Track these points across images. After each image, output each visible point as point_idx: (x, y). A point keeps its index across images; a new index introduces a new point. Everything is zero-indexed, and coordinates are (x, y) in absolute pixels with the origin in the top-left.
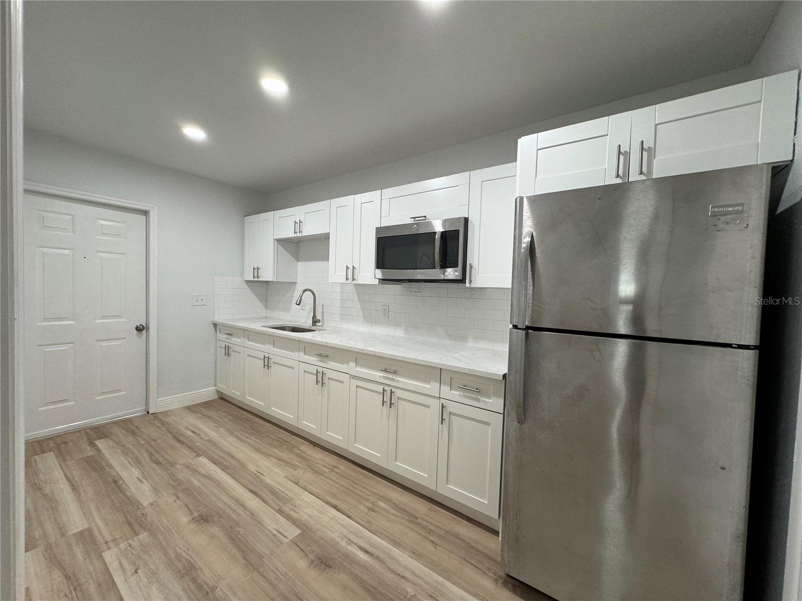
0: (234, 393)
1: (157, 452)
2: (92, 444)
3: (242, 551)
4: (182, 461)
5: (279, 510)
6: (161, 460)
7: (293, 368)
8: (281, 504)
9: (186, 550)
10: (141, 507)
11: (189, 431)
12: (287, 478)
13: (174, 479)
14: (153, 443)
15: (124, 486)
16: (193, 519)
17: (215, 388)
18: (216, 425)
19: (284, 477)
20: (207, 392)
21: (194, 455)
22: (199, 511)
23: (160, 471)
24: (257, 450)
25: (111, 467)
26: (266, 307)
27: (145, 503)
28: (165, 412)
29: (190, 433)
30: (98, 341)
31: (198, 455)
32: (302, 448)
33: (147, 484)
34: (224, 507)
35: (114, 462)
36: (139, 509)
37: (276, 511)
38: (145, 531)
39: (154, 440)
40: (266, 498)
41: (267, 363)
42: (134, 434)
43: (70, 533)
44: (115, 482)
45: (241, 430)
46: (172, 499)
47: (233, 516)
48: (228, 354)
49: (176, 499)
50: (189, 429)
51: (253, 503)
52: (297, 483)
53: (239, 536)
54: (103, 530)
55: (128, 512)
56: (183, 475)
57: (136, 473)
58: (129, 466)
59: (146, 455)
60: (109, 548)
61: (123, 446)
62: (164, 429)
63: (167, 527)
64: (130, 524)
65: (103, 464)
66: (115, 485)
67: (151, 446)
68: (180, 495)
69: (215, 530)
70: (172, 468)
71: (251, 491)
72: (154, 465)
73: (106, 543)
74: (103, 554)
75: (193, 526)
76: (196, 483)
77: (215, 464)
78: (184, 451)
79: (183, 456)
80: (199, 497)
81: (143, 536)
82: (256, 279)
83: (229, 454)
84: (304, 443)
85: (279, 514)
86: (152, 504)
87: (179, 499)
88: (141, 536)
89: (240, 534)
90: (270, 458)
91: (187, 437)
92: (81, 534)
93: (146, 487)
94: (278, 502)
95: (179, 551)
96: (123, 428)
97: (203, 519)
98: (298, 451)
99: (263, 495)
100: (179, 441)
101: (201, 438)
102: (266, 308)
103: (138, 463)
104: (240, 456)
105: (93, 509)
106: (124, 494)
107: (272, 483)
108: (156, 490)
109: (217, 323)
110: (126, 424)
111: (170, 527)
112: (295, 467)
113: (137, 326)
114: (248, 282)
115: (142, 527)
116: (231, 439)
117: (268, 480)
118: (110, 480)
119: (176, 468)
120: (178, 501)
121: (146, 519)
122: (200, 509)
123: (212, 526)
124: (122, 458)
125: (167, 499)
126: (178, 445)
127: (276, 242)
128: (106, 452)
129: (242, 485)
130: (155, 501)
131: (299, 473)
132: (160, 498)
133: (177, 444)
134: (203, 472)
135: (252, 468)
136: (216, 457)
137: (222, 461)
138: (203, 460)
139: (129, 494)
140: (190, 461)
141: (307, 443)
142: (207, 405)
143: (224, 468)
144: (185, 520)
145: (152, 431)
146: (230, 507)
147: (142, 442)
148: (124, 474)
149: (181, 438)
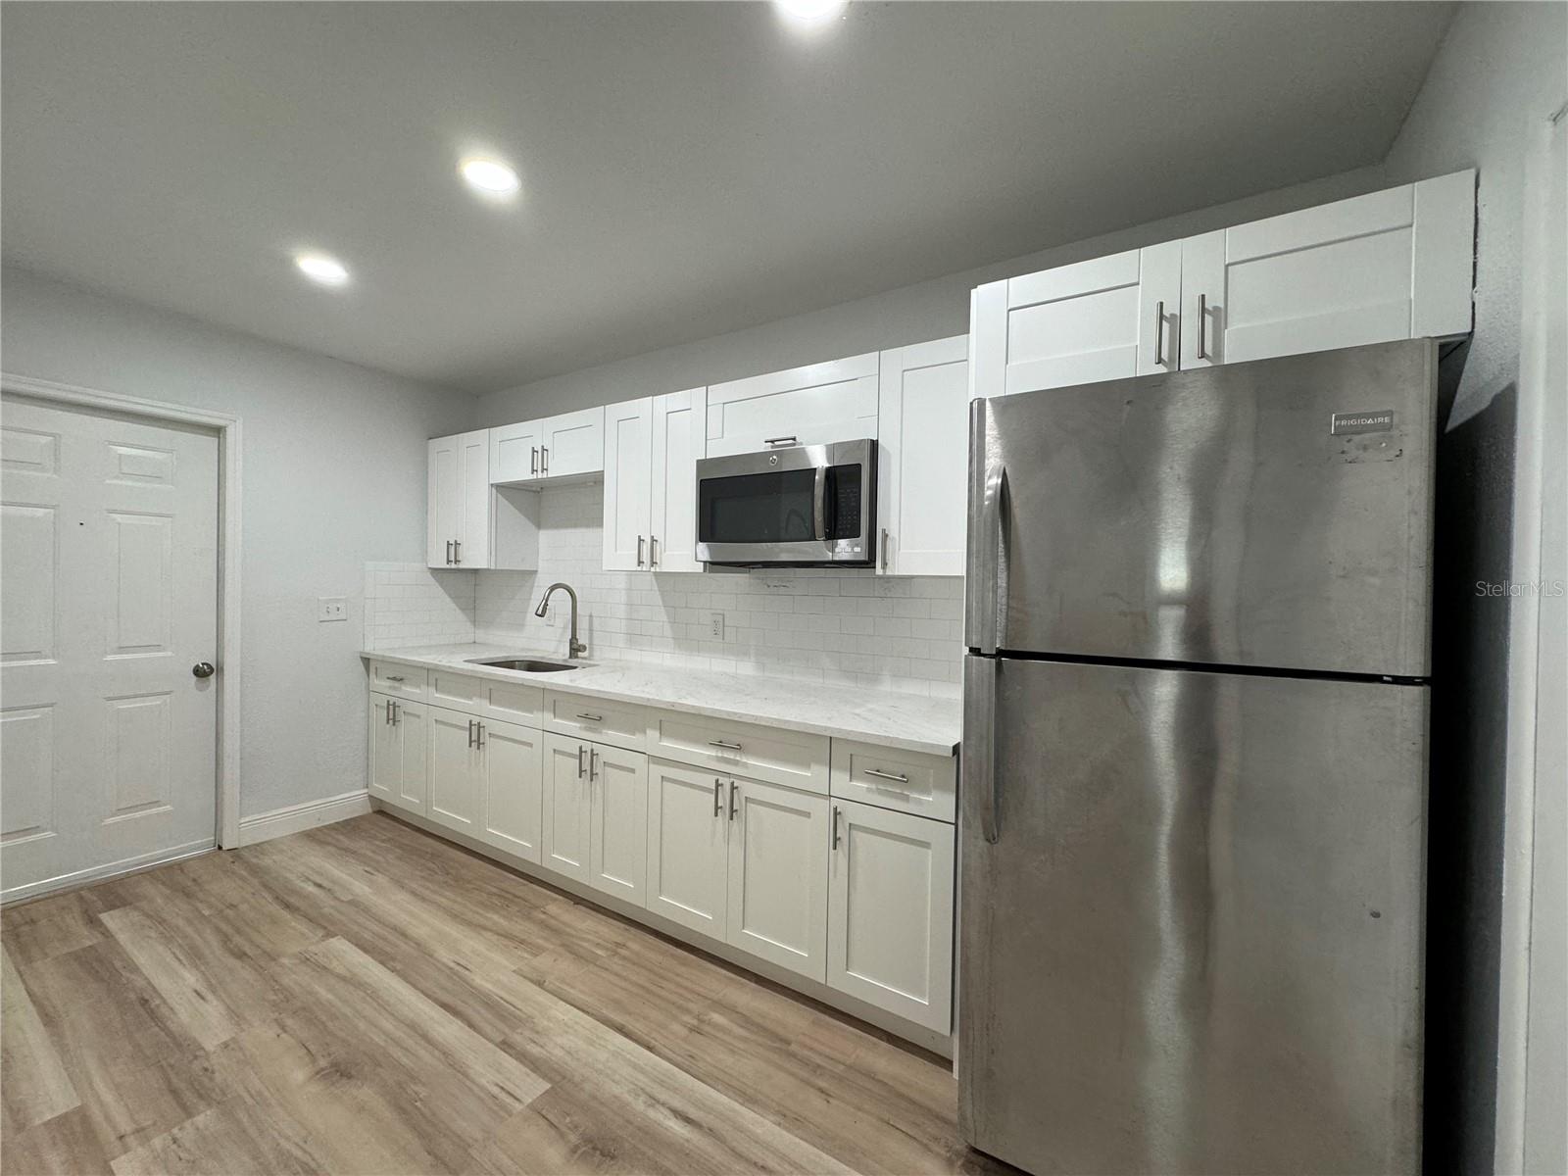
0: (407, 800)
1: (238, 931)
2: (93, 921)
3: (422, 1135)
4: (295, 949)
5: (504, 1042)
6: (247, 948)
7: (531, 745)
8: (507, 1030)
9: (301, 1144)
10: (201, 1053)
11: (310, 883)
12: (518, 974)
13: (277, 987)
14: (230, 913)
15: (164, 1010)
16: (317, 1073)
17: (366, 791)
18: (367, 869)
19: (514, 971)
20: (350, 801)
21: (320, 933)
22: (329, 1055)
23: (245, 973)
24: (456, 917)
25: (135, 969)
26: (474, 622)
27: (210, 1044)
28: (258, 845)
29: (311, 888)
30: (109, 699)
31: (329, 935)
32: (552, 908)
33: (215, 1003)
34: (385, 1041)
35: (141, 959)
36: (196, 1057)
37: (497, 1045)
38: (209, 1105)
39: (232, 906)
40: (476, 1018)
41: (476, 735)
42: (188, 895)
43: (38, 1122)
44: (144, 1002)
45: (423, 877)
46: (268, 1033)
47: (405, 1060)
48: (393, 720)
49: (280, 1031)
50: (309, 880)
51: (448, 1030)
52: (540, 984)
53: (418, 1104)
54: (112, 1109)
55: (172, 1066)
56: (296, 978)
57: (191, 978)
58: (176, 964)
59: (214, 941)
60: (126, 1150)
61: (162, 922)
62: (255, 882)
63: (260, 1093)
64: (174, 1092)
65: (118, 964)
66: (146, 1008)
67: (227, 920)
68: (289, 1022)
69: (366, 1093)
70: (273, 963)
71: (445, 1006)
72: (232, 962)
73: (121, 1138)
74: (112, 1163)
75: (315, 1088)
76: (324, 994)
77: (365, 950)
78: (300, 926)
79: (294, 938)
80: (330, 1024)
81: (205, 1118)
82: (453, 566)
83: (395, 929)
84: (556, 900)
85: (505, 1052)
86: (226, 1045)
87: (285, 1032)
88: (200, 1120)
89: (421, 1100)
90: (484, 933)
91: (306, 897)
92: (63, 1120)
93: (213, 1010)
94: (501, 1026)
95: (285, 1145)
96: (163, 883)
97: (339, 1072)
98: (543, 916)
99: (469, 1012)
100: (287, 906)
101: (336, 898)
102: (475, 626)
103: (195, 956)
104: (420, 931)
105: (92, 1065)
106: (165, 1029)
107: (489, 986)
108: (235, 1016)
109: (371, 657)
110: (170, 875)
111: (266, 1094)
112: (537, 951)
113: (198, 666)
114: (435, 571)
115: (201, 1096)
116: (402, 897)
117: (478, 981)
118: (132, 996)
119: (282, 966)
120: (283, 1035)
121: (211, 1079)
122: (333, 1049)
123: (359, 1083)
124: (161, 948)
125: (261, 1033)
126: (286, 915)
127: (494, 490)
128: (123, 938)
129: (423, 992)
130: (233, 1038)
131: (543, 962)
132: (243, 1030)
133: (282, 911)
134: (340, 970)
135: (444, 955)
136: (367, 936)
137: (380, 944)
138: (339, 944)
139: (173, 1027)
140: (312, 948)
141: (561, 898)
142: (350, 827)
143: (384, 958)
144: (300, 1076)
145: (227, 888)
146: (397, 1043)
147: (206, 913)
148: (162, 983)
149: (292, 900)
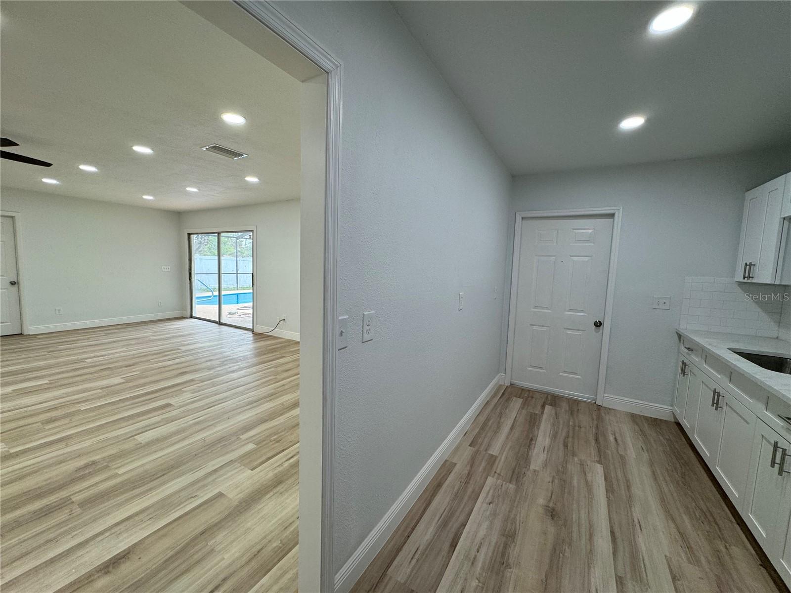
1: (573, 438)
2: (543, 407)
3: (551, 567)
4: (583, 457)
5: (620, 578)
6: (569, 445)
7: (748, 423)
8: (629, 576)
9: (521, 522)
10: (528, 467)
11: (614, 436)
12: (667, 560)
13: (564, 466)
14: (577, 428)
15: (533, 446)
16: (547, 506)
17: (671, 408)
18: (644, 447)
19: (666, 556)
21: (597, 459)
22: (555, 504)
23: (561, 454)
25: (538, 429)
27: (532, 467)
28: (610, 409)
29: (612, 438)
30: (565, 329)
31: (600, 462)
33: (545, 456)
34: (576, 521)
35: (542, 427)
37: (616, 575)
38: (516, 485)
39: (580, 427)
40: (620, 555)
41: (717, 399)
42: (572, 413)
44: (532, 440)
46: (549, 479)
47: (575, 535)
48: (683, 372)
49: (551, 481)
51: (603, 544)
52: (674, 578)
53: (561, 555)
54: (500, 466)
55: (520, 464)
56: (573, 468)
57: (547, 442)
58: (548, 434)
59: (564, 434)
60: (493, 477)
61: (557, 418)
62: (595, 422)
64: (513, 472)
65: (537, 423)
67: (574, 429)
68: (556, 481)
69: (552, 530)
70: (571, 457)
71: (612, 533)
72: (561, 446)
73: (495, 472)
74: (489, 477)
75: (541, 510)
76: (575, 482)
77: (606, 480)
78: (593, 451)
79: (587, 454)
80: (566, 494)
81: (512, 487)
82: (746, 280)
83: (628, 481)
86: (535, 471)
89: (564, 555)
90: (670, 522)
94: (628, 569)
95: (518, 518)
96: (569, 406)
97: (552, 513)
98: (724, 550)
99: (621, 548)
100: (597, 440)
101: (617, 450)
103: (554, 437)
104: (637, 491)
105: (508, 447)
107: (643, 548)
108: (546, 464)
109: (682, 334)
110: (574, 404)
111: (529, 497)
112: (694, 559)
113: (596, 321)
115: (516, 480)
116: (646, 470)
117: (641, 541)
118: (531, 436)
119: (573, 459)
120: (550, 484)
121: (523, 478)
122: (558, 504)
123: (553, 524)
124: (549, 426)
125: (546, 477)
126: (593, 442)
128: (545, 416)
129: (610, 518)
130: (538, 471)
131: (691, 571)
132: (543, 471)
134: (589, 478)
135: (637, 513)
136: (613, 475)
137: (614, 482)
138: (599, 469)
139: (530, 453)
140: (589, 463)
142: (655, 423)
143: (610, 489)
144: (541, 501)
145: (584, 419)
146: (579, 526)
147: (571, 423)
148: (540, 438)
149: (601, 439)
